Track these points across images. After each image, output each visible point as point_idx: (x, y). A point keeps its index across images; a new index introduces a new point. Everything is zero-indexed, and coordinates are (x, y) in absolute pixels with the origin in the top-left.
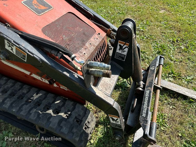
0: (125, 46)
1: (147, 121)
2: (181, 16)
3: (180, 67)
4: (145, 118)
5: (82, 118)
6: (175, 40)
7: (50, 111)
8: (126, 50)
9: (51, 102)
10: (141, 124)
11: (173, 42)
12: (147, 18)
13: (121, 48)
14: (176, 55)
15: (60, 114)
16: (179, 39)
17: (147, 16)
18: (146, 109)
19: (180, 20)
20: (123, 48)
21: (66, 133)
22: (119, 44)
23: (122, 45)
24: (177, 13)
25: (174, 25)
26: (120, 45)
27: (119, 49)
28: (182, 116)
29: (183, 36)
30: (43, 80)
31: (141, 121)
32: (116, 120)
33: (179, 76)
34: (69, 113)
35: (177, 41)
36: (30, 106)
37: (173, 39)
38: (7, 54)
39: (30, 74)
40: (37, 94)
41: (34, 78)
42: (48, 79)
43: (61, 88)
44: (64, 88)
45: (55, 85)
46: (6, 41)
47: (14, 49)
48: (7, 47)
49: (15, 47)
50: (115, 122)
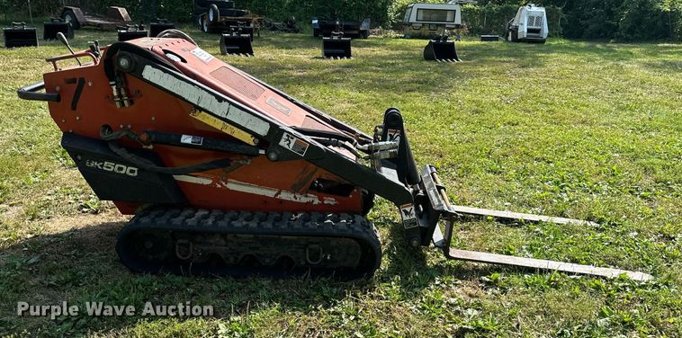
1: (442, 205)
4: (439, 204)
7: (329, 221)
9: (322, 216)
10: (438, 210)
15: (341, 221)
30: (296, 199)
31: (436, 208)
34: (351, 221)
36: (299, 222)
38: (279, 152)
39: (277, 195)
40: (296, 215)
41: (281, 201)
42: (307, 192)
43: (325, 202)
44: (330, 201)
45: (317, 202)
46: (285, 134)
47: (293, 142)
48: (283, 143)
49: (295, 139)
50: (408, 218)
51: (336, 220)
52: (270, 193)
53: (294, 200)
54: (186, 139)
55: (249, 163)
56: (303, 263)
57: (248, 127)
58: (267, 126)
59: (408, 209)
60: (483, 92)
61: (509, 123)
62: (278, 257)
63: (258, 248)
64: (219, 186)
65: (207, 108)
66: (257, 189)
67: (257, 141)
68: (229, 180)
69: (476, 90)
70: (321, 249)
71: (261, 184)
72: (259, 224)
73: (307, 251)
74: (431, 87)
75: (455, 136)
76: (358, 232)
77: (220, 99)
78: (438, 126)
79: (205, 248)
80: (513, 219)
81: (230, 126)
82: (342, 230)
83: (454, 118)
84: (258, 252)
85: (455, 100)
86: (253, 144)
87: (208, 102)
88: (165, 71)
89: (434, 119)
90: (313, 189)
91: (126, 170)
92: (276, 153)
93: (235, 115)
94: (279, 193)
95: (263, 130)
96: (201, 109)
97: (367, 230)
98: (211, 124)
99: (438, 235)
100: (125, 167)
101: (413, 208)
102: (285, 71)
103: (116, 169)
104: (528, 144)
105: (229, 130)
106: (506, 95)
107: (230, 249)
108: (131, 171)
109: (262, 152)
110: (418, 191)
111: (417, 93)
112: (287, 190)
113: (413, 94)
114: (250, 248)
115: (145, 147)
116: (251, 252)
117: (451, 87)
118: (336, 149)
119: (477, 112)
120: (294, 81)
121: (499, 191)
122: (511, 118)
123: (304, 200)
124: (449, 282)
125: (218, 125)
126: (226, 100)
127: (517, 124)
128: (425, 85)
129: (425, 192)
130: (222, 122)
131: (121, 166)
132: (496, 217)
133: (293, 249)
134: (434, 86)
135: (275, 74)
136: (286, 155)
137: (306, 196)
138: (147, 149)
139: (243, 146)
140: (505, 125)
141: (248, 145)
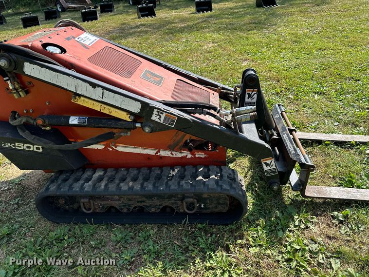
0: (254, 93)
1: (299, 155)
2: (271, 63)
3: (299, 116)
4: (295, 154)
5: (234, 176)
6: (279, 90)
7: (200, 178)
8: (255, 96)
9: (194, 171)
10: (295, 159)
11: (277, 93)
12: (231, 76)
13: (250, 96)
14: (287, 106)
15: (211, 177)
16: (283, 89)
17: (230, 73)
18: (292, 148)
19: (273, 68)
20: (252, 95)
21: (229, 189)
22: (247, 92)
23: (250, 93)
24: (264, 60)
25: (268, 75)
26: (248, 94)
27: (248, 98)
28: (324, 160)
29: (286, 84)
30: (173, 155)
31: (293, 158)
32: (269, 163)
33: (303, 125)
34: (219, 175)
35: (281, 92)
36: (175, 180)
37: (276, 91)
38: (152, 125)
39: (157, 153)
40: (173, 171)
41: (161, 157)
42: (181, 149)
43: (197, 156)
44: (200, 155)
45: (189, 156)
46: (155, 111)
47: (163, 116)
48: (154, 118)
49: (165, 114)
50: (268, 168)
51: (206, 176)
52: (152, 152)
53: (171, 156)
54: (74, 120)
55: (129, 134)
56: (182, 211)
57: (123, 107)
58: (139, 105)
59: (268, 162)
60: (296, 26)
61: (320, 49)
62: (161, 207)
63: (144, 201)
64: (110, 149)
65: (84, 94)
66: (141, 150)
67: (132, 117)
68: (118, 145)
69: (292, 25)
70: (196, 201)
71: (143, 146)
72: (142, 185)
73: (184, 203)
74: (263, 26)
75: (285, 63)
76: (225, 190)
77: (94, 86)
78: (273, 56)
79: (103, 203)
80: (345, 142)
81: (107, 107)
82: (212, 189)
83: (282, 49)
84: (145, 204)
85: (280, 34)
86: (129, 120)
87: (83, 88)
88: (42, 66)
89: (269, 50)
90: (186, 146)
91: (33, 148)
92: (150, 127)
93: (110, 98)
94: (159, 151)
95: (136, 108)
96: (80, 96)
97: (234, 186)
98: (90, 106)
99: (294, 177)
100: (31, 146)
101: (273, 160)
102: (173, 25)
103: (25, 148)
104: (338, 66)
105: (106, 110)
106: (312, 27)
107: (123, 203)
108: (37, 148)
109: (138, 125)
110: (273, 135)
111: (255, 31)
112: (165, 149)
113: (252, 32)
114: (138, 202)
115: (43, 128)
116: (139, 204)
117: (276, 24)
118: (202, 117)
119: (296, 42)
120: (179, 31)
121: (327, 112)
122: (319, 44)
123: (179, 155)
124: (307, 221)
125: (97, 107)
126: (99, 86)
127: (325, 49)
128: (258, 25)
129: (278, 134)
130: (100, 104)
131: (29, 145)
132: (332, 141)
133: (173, 201)
134: (265, 24)
135: (167, 27)
136: (158, 128)
137: (181, 153)
138: (45, 130)
139: (120, 123)
140: (317, 51)
141: (126, 121)
